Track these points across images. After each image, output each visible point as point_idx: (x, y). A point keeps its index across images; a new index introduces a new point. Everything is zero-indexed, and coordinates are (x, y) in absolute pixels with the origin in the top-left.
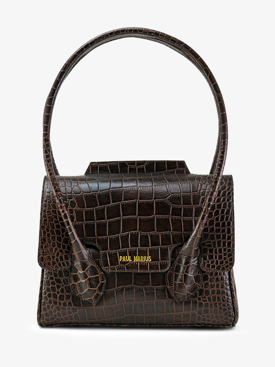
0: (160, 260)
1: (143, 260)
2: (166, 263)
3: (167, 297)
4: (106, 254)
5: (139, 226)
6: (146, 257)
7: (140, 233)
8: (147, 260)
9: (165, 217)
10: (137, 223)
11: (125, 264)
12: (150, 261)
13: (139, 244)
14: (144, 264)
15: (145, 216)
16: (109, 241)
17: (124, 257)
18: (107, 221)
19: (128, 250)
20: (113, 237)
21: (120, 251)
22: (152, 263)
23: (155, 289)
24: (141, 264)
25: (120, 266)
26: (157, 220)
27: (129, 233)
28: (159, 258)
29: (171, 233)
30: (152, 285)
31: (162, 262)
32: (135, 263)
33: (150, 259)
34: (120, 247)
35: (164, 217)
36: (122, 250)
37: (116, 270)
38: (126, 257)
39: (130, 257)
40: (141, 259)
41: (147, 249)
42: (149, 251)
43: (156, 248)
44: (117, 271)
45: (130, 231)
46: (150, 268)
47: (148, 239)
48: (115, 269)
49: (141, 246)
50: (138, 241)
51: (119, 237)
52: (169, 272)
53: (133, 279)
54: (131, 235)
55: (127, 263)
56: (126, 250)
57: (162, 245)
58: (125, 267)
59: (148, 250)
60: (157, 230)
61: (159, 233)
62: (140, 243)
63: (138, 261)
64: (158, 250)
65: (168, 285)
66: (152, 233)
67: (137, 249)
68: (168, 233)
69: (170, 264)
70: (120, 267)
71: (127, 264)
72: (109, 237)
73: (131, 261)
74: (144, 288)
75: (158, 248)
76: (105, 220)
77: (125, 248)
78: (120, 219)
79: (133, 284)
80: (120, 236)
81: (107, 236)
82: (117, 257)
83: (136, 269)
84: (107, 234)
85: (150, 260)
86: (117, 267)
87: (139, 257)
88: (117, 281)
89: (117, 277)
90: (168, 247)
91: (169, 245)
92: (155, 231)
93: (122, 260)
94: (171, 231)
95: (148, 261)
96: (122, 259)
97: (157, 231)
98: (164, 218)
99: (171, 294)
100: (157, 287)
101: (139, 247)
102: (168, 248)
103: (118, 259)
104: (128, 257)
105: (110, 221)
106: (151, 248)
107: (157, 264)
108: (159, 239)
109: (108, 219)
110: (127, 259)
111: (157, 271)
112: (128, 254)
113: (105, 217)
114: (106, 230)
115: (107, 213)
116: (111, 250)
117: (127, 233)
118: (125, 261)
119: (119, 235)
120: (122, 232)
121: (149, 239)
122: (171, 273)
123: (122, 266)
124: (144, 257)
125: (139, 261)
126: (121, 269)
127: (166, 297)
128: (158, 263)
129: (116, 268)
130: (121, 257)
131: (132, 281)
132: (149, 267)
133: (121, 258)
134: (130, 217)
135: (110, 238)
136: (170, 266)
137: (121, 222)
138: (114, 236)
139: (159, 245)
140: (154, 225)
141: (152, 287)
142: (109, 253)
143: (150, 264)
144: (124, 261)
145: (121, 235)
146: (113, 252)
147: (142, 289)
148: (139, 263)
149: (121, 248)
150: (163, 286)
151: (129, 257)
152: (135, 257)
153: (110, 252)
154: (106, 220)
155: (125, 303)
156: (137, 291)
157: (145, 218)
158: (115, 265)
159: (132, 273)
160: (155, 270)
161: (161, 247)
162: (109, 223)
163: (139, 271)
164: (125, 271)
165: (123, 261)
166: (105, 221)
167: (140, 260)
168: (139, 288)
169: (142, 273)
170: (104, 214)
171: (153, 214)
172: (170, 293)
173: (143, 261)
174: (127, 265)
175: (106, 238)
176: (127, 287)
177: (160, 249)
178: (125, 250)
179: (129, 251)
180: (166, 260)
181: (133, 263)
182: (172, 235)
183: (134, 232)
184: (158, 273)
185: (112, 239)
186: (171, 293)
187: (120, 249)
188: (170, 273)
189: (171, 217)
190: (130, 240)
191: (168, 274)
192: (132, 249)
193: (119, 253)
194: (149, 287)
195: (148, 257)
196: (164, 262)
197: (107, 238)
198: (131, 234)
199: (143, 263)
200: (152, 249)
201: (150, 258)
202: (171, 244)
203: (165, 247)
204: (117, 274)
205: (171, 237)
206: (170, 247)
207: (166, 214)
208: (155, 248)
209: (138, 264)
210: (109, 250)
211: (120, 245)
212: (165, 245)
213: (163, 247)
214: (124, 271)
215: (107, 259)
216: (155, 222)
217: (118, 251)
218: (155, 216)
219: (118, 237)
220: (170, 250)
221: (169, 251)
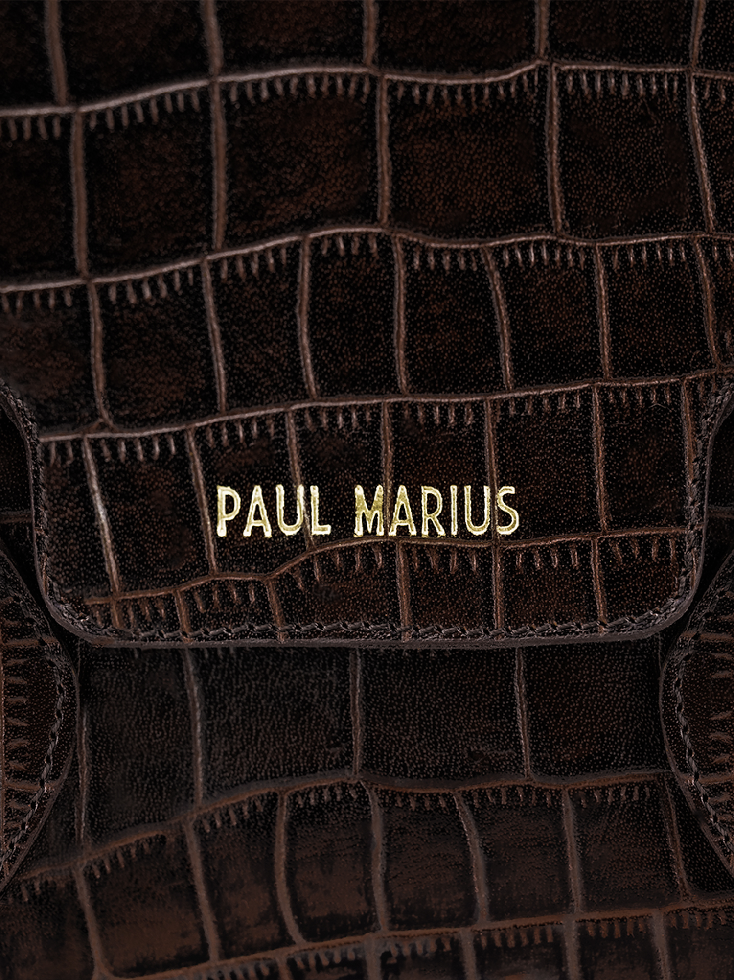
0: (603, 522)
1: (445, 519)
2: (664, 552)
3: (680, 873)
4: (78, 472)
5: (396, 178)
6: (468, 490)
7: (409, 249)
8: (478, 520)
9: (646, 77)
10: (372, 142)
11: (268, 568)
12: (504, 531)
13: (401, 367)
14: (454, 563)
15: (452, 71)
16: (97, 327)
17: (257, 493)
18: (66, 122)
19: (290, 423)
20: (137, 285)
21: (216, 427)
22: (529, 557)
23: (567, 804)
24: (425, 560)
25: (223, 587)
26: (563, 107)
27: (293, 249)
28: (592, 503)
29: (707, 245)
30: (541, 766)
31: (624, 544)
32: (367, 551)
33: (504, 507)
34: (210, 394)
35: (632, 77)
36: (231, 426)
37: (185, 624)
38: (280, 490)
39: (315, 491)
40: (426, 517)
41: (477, 408)
42: (500, 429)
43: (563, 404)
44: (189, 642)
45: (308, 225)
46: (509, 604)
47: (485, 300)
48: (173, 623)
49: (419, 383)
50: (389, 329)
51: (198, 283)
52: (688, 635)
53: (357, 716)
54: (314, 268)
55: (284, 560)
56: (279, 419)
57: (622, 368)
58: (273, 598)
59: (489, 428)
60: (569, 215)
61: (588, 251)
62: (409, 347)
63: (393, 533)
64: (587, 425)
65: (684, 769)
66: (524, 247)
67: (385, 414)
68: (676, 244)
69: (696, 560)
70: (225, 595)
71: (285, 569)
72: (103, 290)
73: (327, 530)
74: (468, 796)
75: (586, 396)
76: (46, 110)
77: (261, 403)
78: (204, 94)
79: (357, 763)
80: (207, 277)
81: (77, 281)
82: (192, 494)
83: (378, 618)
84: (81, 259)
85: (505, 519)
86: (189, 596)
87: (402, 490)
88: (205, 738)
89: (208, 694)
90: (675, 389)
91: (687, 370)
92: (549, 228)
93: (236, 526)
94: (703, 227)
95: (490, 534)
96: (241, 519)
97: (576, 224)
98: (633, 88)
99: (718, 850)
100: (588, 781)
101: (398, 392)
102: (676, 395)
103: (196, 517)
104: (301, 490)
105: (101, 115)
106: (520, 404)
107: (575, 562)
108: (592, 312)
109: (79, 95)
110: (291, 518)
111: (581, 634)
112: (296, 469)
113: (47, 77)
114: (70, 215)
115: (65, 35)
116: (124, 422)
117: (276, 250)
118: (268, 534)
119: (197, 270)
120: (232, 240)
121: (502, 310)
122: (713, 647)
123: (242, 587)
124: (454, 490)
125: (403, 530)
126: (237, 619)
127: (670, 876)
128: (584, 550)
129: (183, 615)
130: (223, 492)
131: (348, 738)
132: (506, 592)
133: (230, 500)
134: (303, 79)
135: (113, 294)
136: (696, 575)
137: (219, 126)
138: (152, 281)
139: (595, 371)
140: (540, 167)
141: (537, 782)
142: (106, 451)
143: (509, 558)
144: (257, 531)
145: (216, 266)
146: (147, 443)
147: (451, 805)
148: (408, 553)
149: (222, 399)
150: (645, 774)
151: (308, 495)
152: (359, 491)
153: (113, 444)
154: (66, 110)
155: (290, 942)
156: (403, 831)
157: (452, 90)
158: (174, 580)
159: (344, 652)
160: (560, 618)
161: (616, 392)
162: (89, 136)
163: (406, 638)
164: (273, 635)
165: (247, 533)
166: (49, 120)
167: (418, 520)
168: (420, 799)
169: (440, 652)
170: (40, 36)
171: (528, 54)
172: (704, 840)
173: (441, 532)
174: (288, 578)
175: (68, 299)
176: (305, 794)
177: (605, 404)
178: (261, 421)
179: (304, 436)
180: (655, 519)
181: (348, 555)
182: (713, 268)
183: (348, 239)
184: (592, 648)
185: (135, 309)
186: (713, 840)
187: (212, 410)
188: (703, 648)
189: (700, 82)
190: (312, 322)
191: (678, 656)
192: (332, 413)
193: (205, 453)
194: (512, 790)
195: (487, 490)
196: (645, 543)
197: (80, 293)
198: (317, 260)
199: (444, 553)
200: (529, 409)
201: (506, 498)
202: (704, 362)
203: (645, 391)
204: (203, 674)
205: (708, 286)
206: (700, 388)
207: (654, 56)
208: (554, 399)
209: (400, 560)
210: (103, 427)
211: (210, 376)
212: (650, 367)
213: (631, 393)
214: (263, 634)
215: (93, 516)
216: (553, 132)
217: (200, 433)
218: (542, 70)
219: (193, 292)
220: (696, 419)
221: (688, 430)
